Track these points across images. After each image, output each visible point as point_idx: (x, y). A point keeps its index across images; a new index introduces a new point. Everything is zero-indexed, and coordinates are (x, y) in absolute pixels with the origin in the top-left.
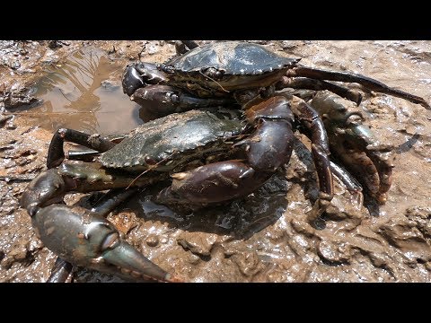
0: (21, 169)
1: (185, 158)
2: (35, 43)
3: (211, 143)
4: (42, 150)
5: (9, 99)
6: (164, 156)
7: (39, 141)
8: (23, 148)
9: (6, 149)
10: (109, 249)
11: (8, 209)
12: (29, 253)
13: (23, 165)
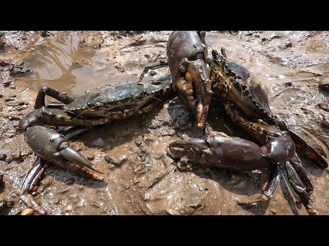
0: (18, 113)
1: (112, 107)
2: (32, 32)
3: (127, 99)
4: (31, 103)
5: (13, 69)
6: (98, 104)
7: (30, 97)
8: (20, 101)
9: (9, 100)
10: (63, 148)
11: (10, 135)
12: (21, 156)
13: (20, 110)
